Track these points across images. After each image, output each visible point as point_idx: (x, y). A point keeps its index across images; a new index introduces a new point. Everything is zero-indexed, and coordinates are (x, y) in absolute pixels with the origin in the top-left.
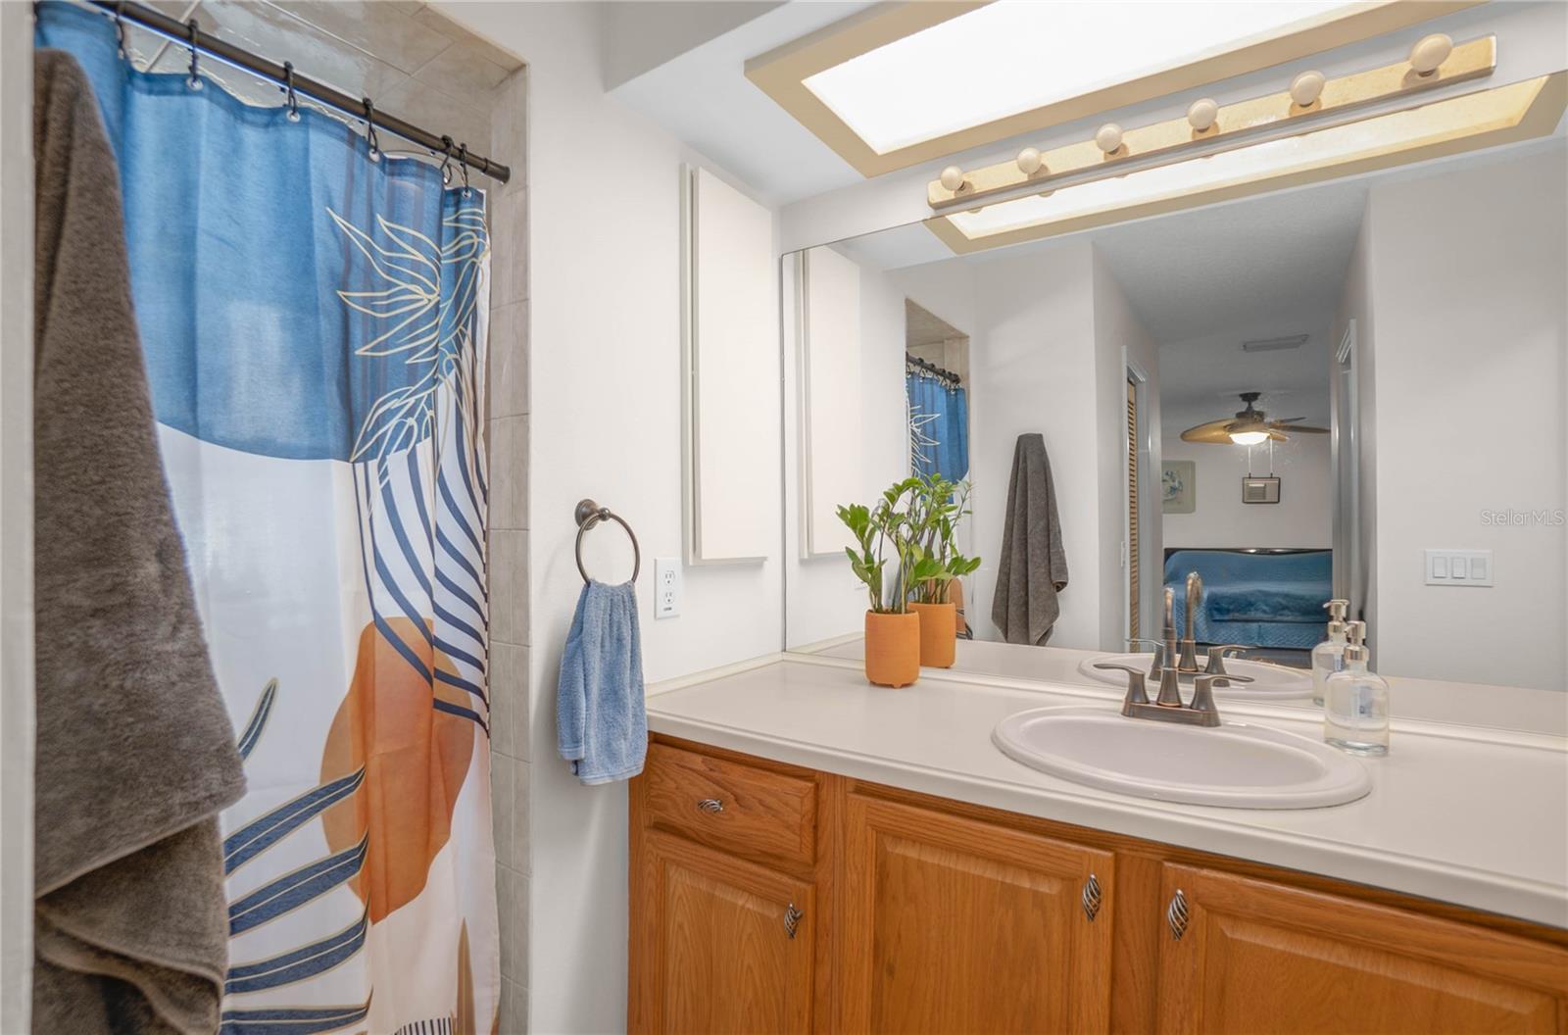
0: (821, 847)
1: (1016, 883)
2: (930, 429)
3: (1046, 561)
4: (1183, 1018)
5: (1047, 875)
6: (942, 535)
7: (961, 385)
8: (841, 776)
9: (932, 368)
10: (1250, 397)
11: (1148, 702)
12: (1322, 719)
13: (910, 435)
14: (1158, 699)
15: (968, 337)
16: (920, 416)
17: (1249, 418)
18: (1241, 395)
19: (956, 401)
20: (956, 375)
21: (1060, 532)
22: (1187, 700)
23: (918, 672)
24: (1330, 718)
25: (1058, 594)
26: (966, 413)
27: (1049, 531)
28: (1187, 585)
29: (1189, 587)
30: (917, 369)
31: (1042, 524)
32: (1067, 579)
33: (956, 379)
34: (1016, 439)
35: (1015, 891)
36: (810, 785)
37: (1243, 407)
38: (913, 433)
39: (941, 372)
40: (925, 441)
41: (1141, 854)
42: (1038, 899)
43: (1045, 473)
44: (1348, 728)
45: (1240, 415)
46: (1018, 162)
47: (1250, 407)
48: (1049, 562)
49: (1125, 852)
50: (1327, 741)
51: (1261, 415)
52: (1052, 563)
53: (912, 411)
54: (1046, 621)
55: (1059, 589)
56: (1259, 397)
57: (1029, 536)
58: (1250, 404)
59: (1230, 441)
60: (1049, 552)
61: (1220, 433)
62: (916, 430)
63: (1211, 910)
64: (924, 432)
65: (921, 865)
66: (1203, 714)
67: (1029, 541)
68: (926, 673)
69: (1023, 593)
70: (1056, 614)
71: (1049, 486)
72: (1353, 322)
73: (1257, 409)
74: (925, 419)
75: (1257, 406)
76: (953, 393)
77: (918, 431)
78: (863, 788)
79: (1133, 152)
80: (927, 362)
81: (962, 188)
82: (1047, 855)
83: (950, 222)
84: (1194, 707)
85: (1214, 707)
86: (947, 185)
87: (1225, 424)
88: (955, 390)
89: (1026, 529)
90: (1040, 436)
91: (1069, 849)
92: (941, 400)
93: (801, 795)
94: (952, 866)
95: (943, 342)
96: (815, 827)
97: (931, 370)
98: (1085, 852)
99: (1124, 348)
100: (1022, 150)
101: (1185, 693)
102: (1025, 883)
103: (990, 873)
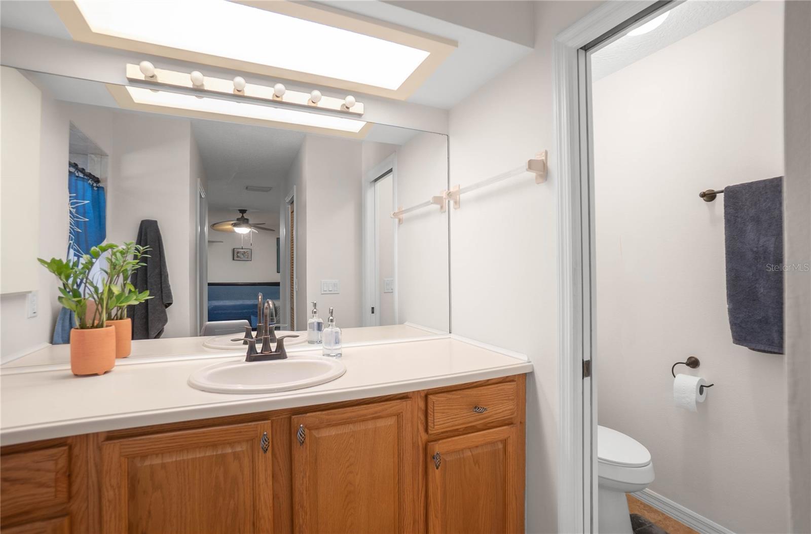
0: (75, 488)
1: (224, 452)
2: (81, 210)
3: (160, 292)
4: (303, 478)
5: (239, 442)
6: (124, 277)
7: (101, 185)
8: (94, 434)
9: (82, 171)
10: (243, 211)
11: (257, 353)
12: (322, 348)
13: (69, 214)
14: (262, 351)
15: (107, 156)
16: (75, 201)
17: (242, 221)
18: (239, 210)
19: (98, 194)
20: (98, 178)
21: (167, 275)
22: (273, 349)
23: (114, 363)
24: (325, 347)
25: (167, 309)
26: (105, 202)
27: (161, 275)
28: (259, 299)
29: (260, 300)
30: (73, 170)
31: (157, 271)
32: (172, 301)
33: (97, 180)
34: (140, 223)
35: (223, 456)
36: (66, 448)
37: (240, 216)
38: (71, 212)
39: (88, 174)
40: (77, 217)
41: (281, 417)
42: (236, 456)
43: (159, 242)
44: (330, 349)
45: (238, 219)
46: (191, 77)
47: (243, 216)
48: (162, 292)
49: (274, 418)
50: (324, 355)
51: (247, 220)
52: (163, 292)
53: (70, 197)
54: (160, 325)
55: (167, 307)
56: (247, 212)
57: (148, 278)
58: (243, 215)
59: (234, 232)
60: (161, 286)
61: (230, 227)
62: (72, 210)
63: (310, 429)
64: (77, 212)
65: (164, 466)
66: (280, 354)
67: (149, 280)
68: (118, 362)
69: (144, 311)
70: (166, 321)
71: (161, 250)
72: (295, 186)
73: (245, 217)
74: (77, 203)
75: (246, 216)
76: (95, 189)
77: (74, 211)
78: (114, 436)
79: (247, 94)
80: (80, 166)
81: (152, 77)
82: (241, 432)
83: (127, 91)
84: (277, 351)
85: (285, 351)
86: (143, 70)
87: (232, 222)
88: (97, 187)
89: (146, 274)
90: (156, 222)
91: (251, 425)
92: (89, 193)
93: (55, 458)
94: (185, 458)
95: (87, 155)
96: (69, 476)
97: (82, 172)
98: (258, 424)
99: (199, 180)
100: (194, 70)
101: (273, 347)
102: (229, 450)
103: (209, 453)
